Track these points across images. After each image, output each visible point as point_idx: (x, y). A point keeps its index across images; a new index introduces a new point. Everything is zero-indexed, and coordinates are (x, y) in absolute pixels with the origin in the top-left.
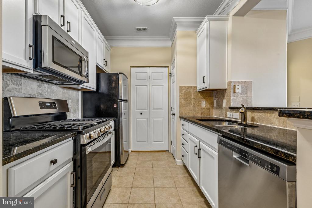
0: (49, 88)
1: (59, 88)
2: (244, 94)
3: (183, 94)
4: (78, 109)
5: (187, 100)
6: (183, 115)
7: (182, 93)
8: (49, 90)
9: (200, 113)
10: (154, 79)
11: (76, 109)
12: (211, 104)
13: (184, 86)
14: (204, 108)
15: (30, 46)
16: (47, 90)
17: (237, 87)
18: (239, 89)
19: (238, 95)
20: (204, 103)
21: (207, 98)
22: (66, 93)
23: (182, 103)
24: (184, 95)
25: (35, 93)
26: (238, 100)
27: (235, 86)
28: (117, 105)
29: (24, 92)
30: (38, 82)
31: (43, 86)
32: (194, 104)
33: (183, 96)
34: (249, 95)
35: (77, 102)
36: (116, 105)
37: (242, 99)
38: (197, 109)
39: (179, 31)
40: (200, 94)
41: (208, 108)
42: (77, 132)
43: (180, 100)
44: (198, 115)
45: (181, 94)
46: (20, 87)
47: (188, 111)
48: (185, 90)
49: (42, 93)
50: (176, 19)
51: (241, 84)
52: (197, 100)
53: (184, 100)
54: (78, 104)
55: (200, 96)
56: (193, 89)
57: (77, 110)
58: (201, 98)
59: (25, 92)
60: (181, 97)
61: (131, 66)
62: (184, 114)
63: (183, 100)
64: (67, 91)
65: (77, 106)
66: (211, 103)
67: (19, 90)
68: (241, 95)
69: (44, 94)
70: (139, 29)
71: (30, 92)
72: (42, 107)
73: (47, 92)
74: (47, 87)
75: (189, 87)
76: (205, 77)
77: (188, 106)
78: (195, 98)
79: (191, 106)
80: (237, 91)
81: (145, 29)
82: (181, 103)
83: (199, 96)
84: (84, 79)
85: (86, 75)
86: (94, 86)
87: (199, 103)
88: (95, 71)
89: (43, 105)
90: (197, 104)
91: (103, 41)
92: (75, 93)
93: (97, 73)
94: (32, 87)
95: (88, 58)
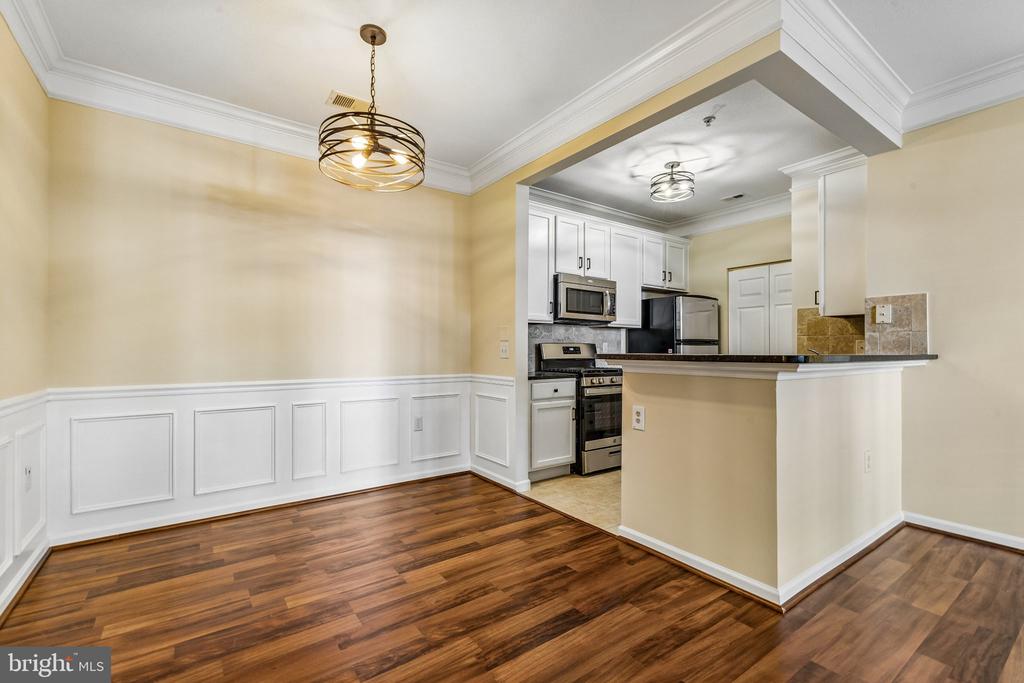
1: (590, 329)
2: (900, 325)
3: (806, 326)
5: (816, 340)
7: (802, 324)
10: (780, 291)
13: (809, 309)
17: (879, 310)
18: (885, 315)
19: (885, 329)
20: (861, 346)
22: (601, 333)
23: (803, 346)
24: (809, 329)
25: (567, 337)
26: (883, 339)
27: (875, 307)
28: (673, 351)
29: (558, 337)
32: (833, 347)
33: (806, 330)
34: (915, 326)
35: (618, 345)
36: (671, 350)
37: (894, 338)
39: (797, 190)
40: (852, 325)
42: (579, 374)
43: (798, 339)
45: (800, 327)
46: (555, 333)
48: (810, 318)
49: (570, 337)
50: (787, 170)
51: (892, 303)
52: (843, 339)
53: (809, 339)
55: (850, 329)
58: (852, 333)
60: (801, 332)
61: (729, 269)
63: (806, 339)
64: (602, 331)
67: (555, 336)
68: (893, 329)
69: (573, 337)
70: (727, 200)
71: (562, 337)
72: (565, 352)
73: (575, 335)
76: (818, 291)
78: (837, 334)
80: (879, 319)
81: (741, 196)
82: (800, 346)
83: (848, 330)
84: (608, 318)
85: (612, 312)
86: (637, 322)
87: (847, 345)
88: (639, 297)
89: (566, 350)
90: (842, 349)
91: (660, 241)
92: (614, 332)
93: (643, 301)
94: (560, 332)
95: (615, 288)
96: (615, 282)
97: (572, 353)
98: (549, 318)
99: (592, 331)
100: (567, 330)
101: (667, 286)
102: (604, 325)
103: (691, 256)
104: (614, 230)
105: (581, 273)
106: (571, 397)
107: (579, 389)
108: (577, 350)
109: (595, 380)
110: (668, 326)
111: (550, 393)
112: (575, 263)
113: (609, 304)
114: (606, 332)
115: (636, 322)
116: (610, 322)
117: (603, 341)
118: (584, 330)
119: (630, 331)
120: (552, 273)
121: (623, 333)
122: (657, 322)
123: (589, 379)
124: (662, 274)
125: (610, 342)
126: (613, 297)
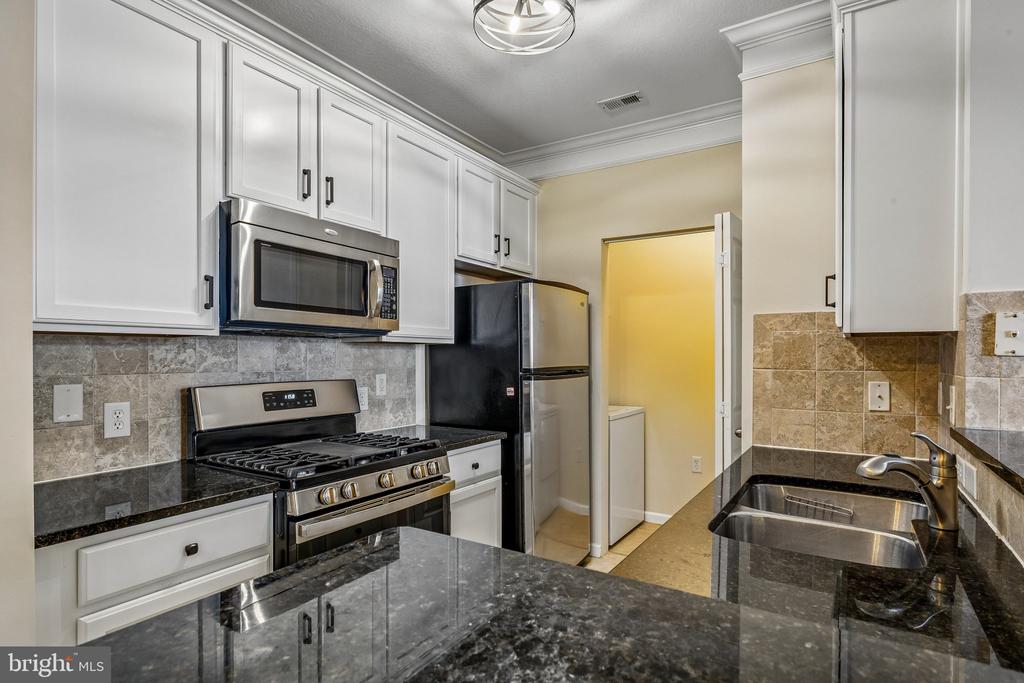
0: (311, 351)
1: (343, 345)
3: (770, 350)
4: (415, 399)
5: (790, 378)
6: (769, 441)
7: (762, 347)
8: (310, 356)
9: (859, 438)
11: (403, 401)
12: (923, 400)
13: (777, 315)
14: (878, 416)
15: (208, 279)
16: (305, 358)
17: (1003, 324)
18: (1017, 334)
19: (1016, 370)
20: (877, 394)
21: (899, 366)
22: (368, 356)
23: (765, 390)
24: (776, 355)
25: (272, 368)
26: (1011, 394)
28: (516, 391)
29: (241, 368)
30: (279, 341)
31: (294, 348)
32: (823, 394)
33: (771, 358)
35: (408, 377)
36: (512, 389)
38: (841, 420)
39: (753, 76)
40: (861, 350)
41: (905, 419)
42: (280, 482)
43: (756, 374)
44: (844, 447)
45: (759, 350)
46: (231, 360)
47: (794, 428)
48: (778, 333)
49: (290, 366)
50: (733, 34)
52: (842, 378)
53: (776, 376)
54: (414, 385)
55: (858, 359)
56: (821, 326)
57: (408, 402)
58: (862, 368)
59: (243, 370)
60: (761, 362)
61: (605, 241)
62: (774, 438)
63: (770, 376)
64: (372, 351)
65: (411, 388)
66: (923, 394)
67: (230, 367)
69: (297, 367)
70: (611, 105)
71: (258, 367)
72: (271, 405)
73: (305, 361)
74: (303, 350)
75: (798, 319)
76: (833, 277)
77: (795, 405)
78: (830, 367)
79: (809, 404)
80: (1003, 345)
81: (634, 99)
82: (759, 390)
83: (854, 360)
84: (381, 323)
85: (390, 310)
86: (446, 333)
87: (851, 391)
88: (450, 282)
89: (273, 400)
90: (840, 398)
91: (490, 177)
92: (399, 352)
93: (458, 290)
94: (263, 354)
95: (395, 257)
96: (396, 243)
97: (292, 405)
98: (207, 322)
99: (350, 350)
100: (282, 350)
101: (502, 263)
102: (372, 337)
103: (542, 214)
104: (395, 129)
105: (309, 208)
106: (256, 552)
107: (284, 525)
108: (306, 398)
109: (330, 494)
110: (507, 341)
111: (174, 559)
112: (293, 182)
113: (380, 290)
114: (383, 352)
115: (444, 331)
116: (385, 332)
117: (377, 371)
118: (329, 347)
119: (433, 349)
120: (213, 197)
121: (420, 354)
122: (484, 331)
123: (311, 493)
124: (493, 241)
125: (391, 373)
126: (392, 275)
